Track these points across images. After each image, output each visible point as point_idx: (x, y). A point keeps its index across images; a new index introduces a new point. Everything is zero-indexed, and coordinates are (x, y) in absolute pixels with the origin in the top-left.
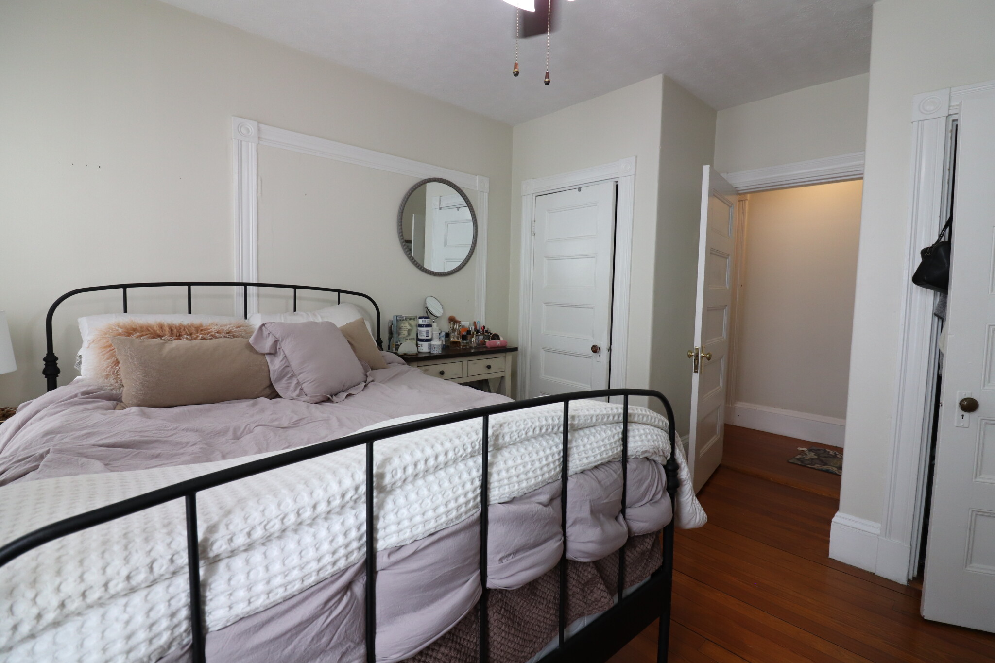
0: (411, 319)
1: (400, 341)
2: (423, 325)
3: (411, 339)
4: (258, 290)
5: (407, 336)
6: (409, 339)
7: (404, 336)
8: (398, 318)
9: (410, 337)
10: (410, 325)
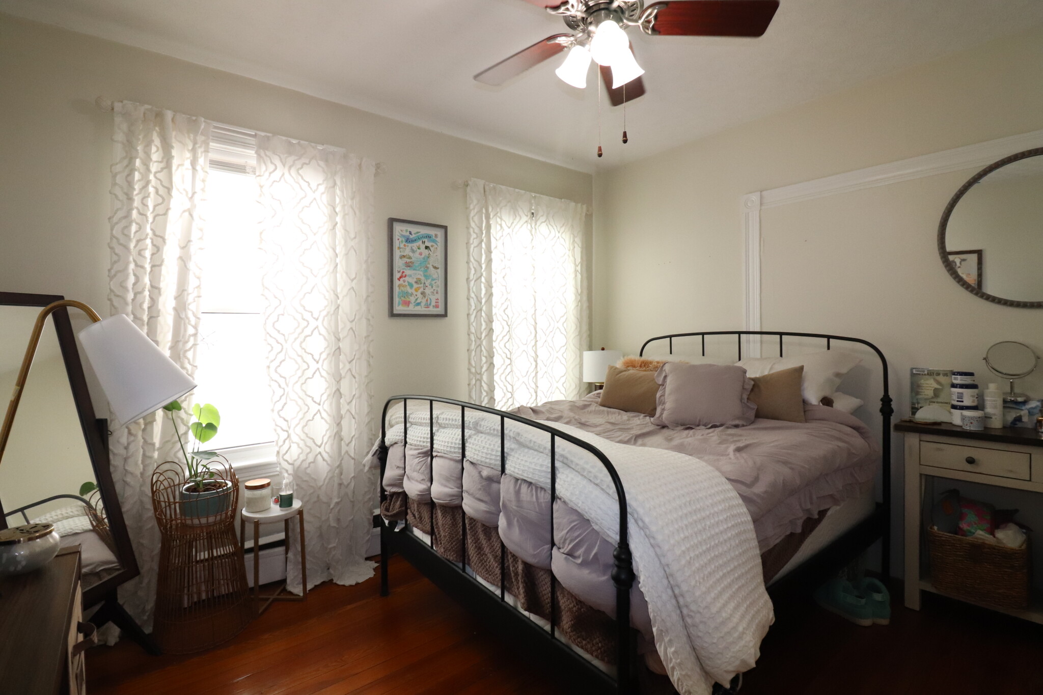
0: (938, 374)
1: (918, 403)
2: (957, 384)
3: (942, 403)
4: (761, 337)
5: (933, 398)
6: (938, 402)
7: (926, 397)
8: (914, 372)
9: (939, 400)
10: (939, 383)
